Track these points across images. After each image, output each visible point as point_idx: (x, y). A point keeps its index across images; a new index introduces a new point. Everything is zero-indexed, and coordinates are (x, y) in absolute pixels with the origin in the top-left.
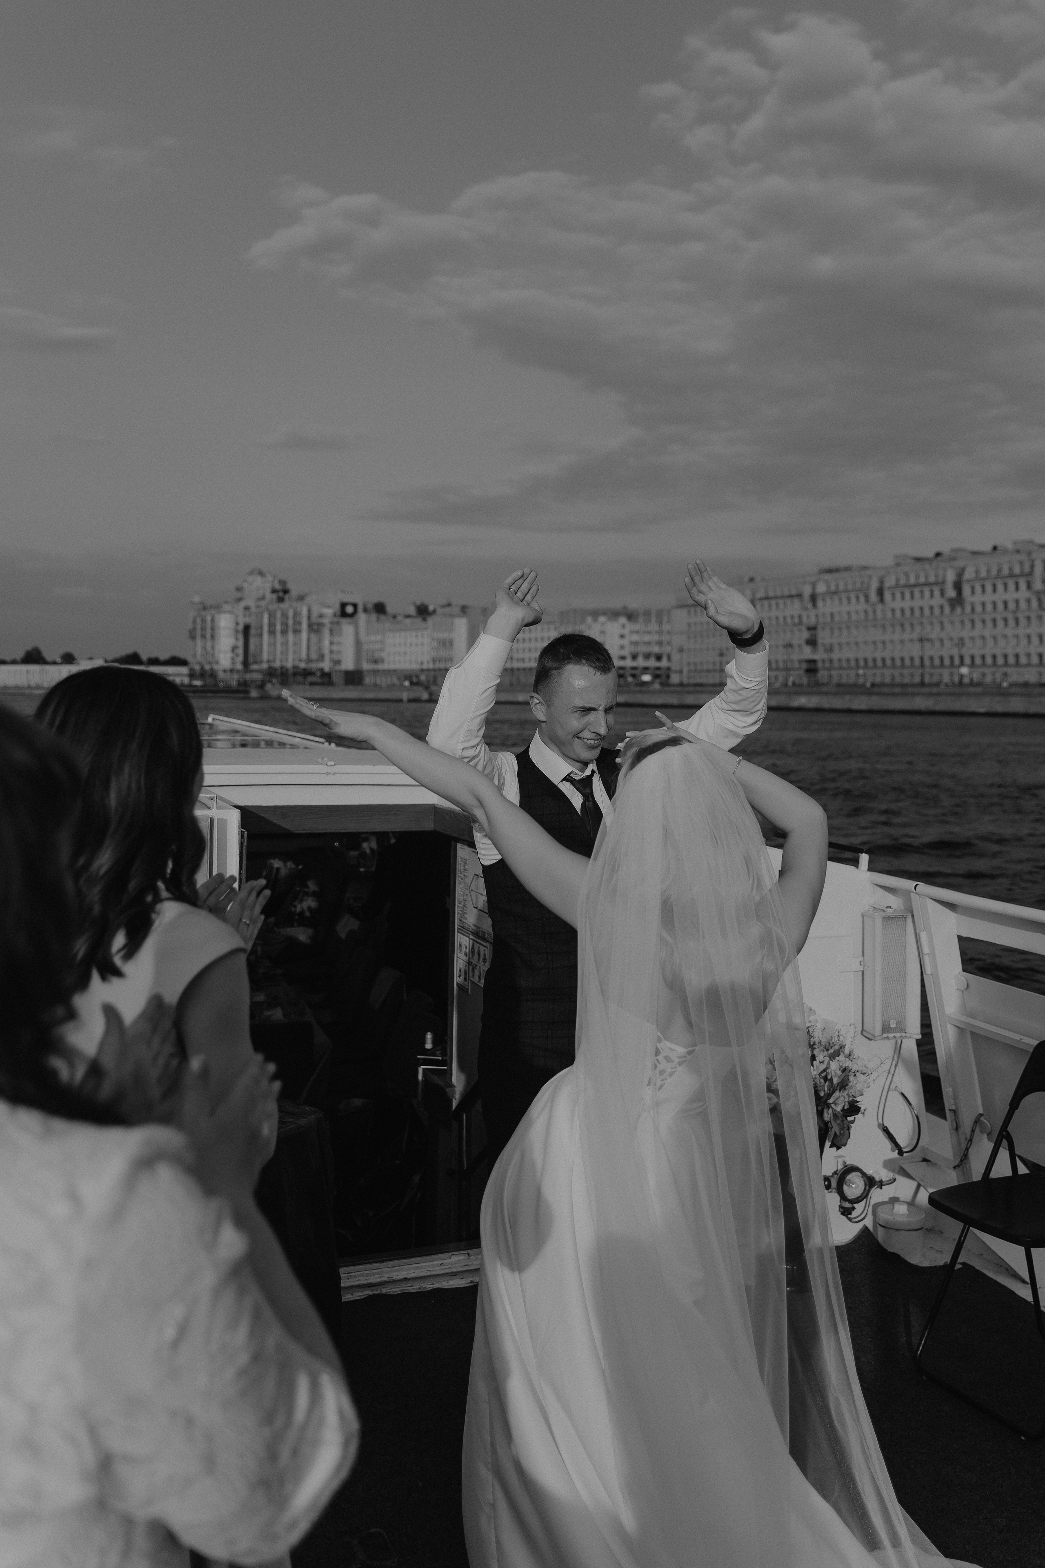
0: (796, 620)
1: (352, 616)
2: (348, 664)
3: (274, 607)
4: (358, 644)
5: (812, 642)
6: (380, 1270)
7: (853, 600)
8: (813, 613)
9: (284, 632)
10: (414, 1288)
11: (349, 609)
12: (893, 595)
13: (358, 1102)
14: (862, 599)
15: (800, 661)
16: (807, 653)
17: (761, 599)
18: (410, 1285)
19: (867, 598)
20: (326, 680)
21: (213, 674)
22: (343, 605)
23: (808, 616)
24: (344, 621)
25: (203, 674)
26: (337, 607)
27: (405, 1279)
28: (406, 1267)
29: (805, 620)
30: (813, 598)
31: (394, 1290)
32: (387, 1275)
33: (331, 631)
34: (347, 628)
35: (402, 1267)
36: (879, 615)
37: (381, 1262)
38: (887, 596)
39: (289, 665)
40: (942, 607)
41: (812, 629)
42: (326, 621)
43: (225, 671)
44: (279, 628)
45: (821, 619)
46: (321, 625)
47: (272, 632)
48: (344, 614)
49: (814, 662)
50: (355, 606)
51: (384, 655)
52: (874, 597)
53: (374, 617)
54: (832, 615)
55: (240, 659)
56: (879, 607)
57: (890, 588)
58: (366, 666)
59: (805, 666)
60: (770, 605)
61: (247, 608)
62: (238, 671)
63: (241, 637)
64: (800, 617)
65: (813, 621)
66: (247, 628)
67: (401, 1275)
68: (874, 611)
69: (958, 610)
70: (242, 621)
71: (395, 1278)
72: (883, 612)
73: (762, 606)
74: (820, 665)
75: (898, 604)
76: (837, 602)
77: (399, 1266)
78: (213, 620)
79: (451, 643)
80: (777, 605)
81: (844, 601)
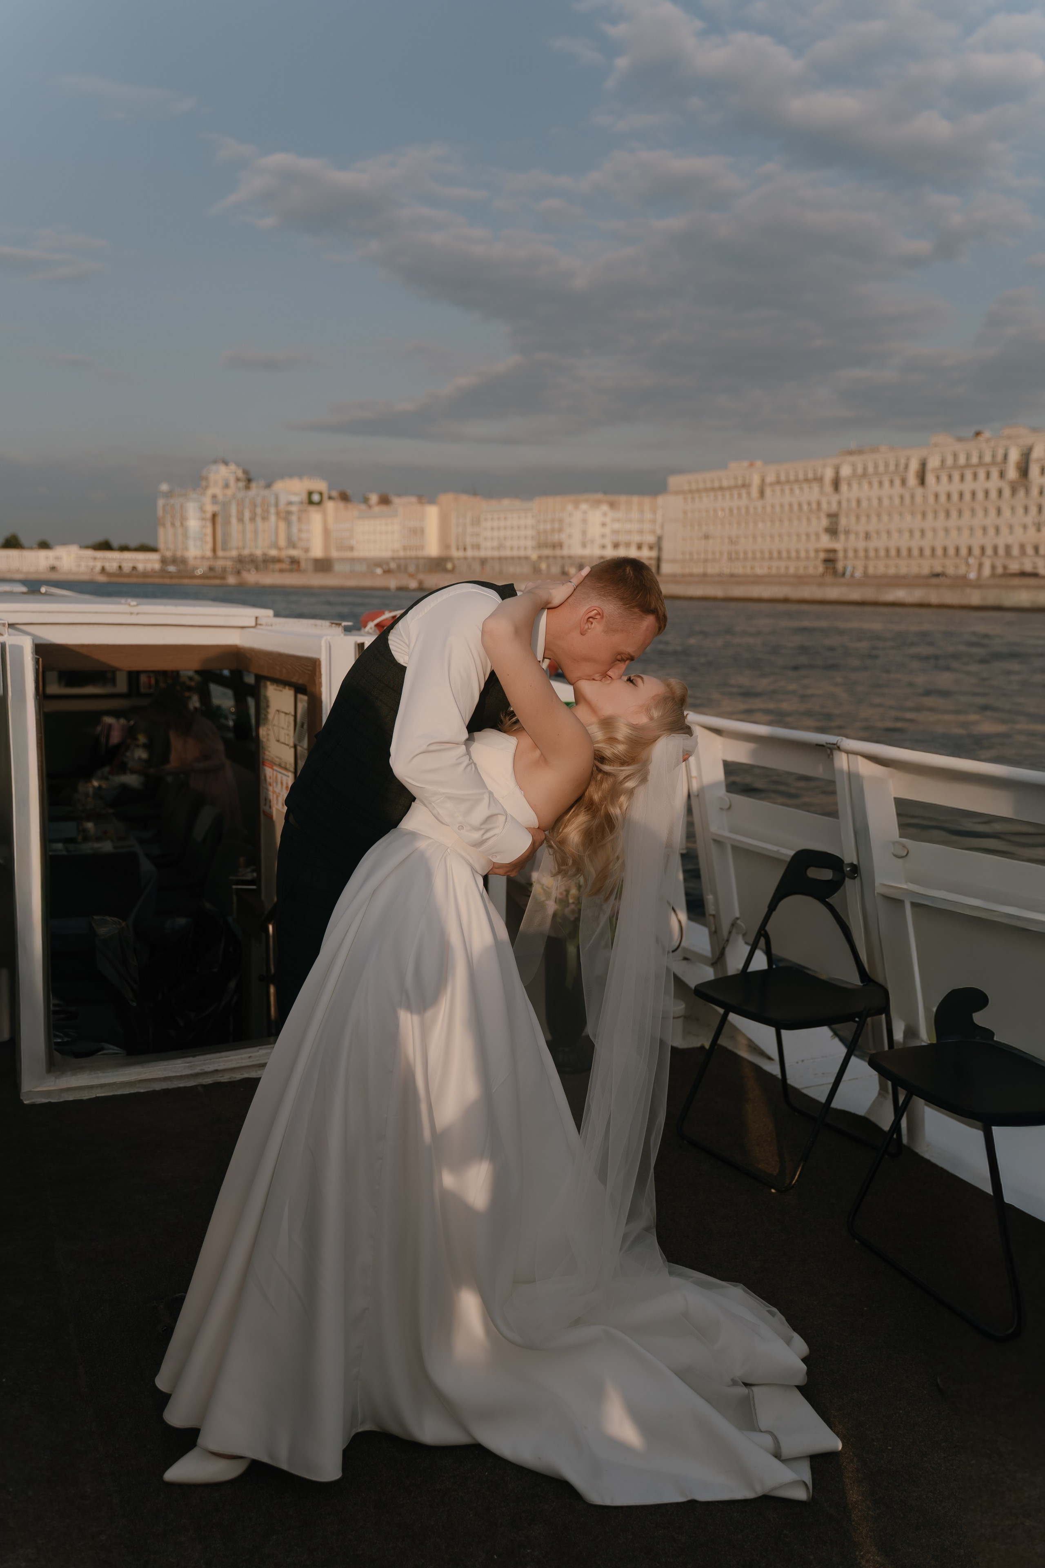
0: (814, 506)
1: (320, 503)
2: (317, 552)
3: (241, 494)
4: (326, 532)
5: (832, 531)
6: (193, 1063)
7: (887, 484)
8: (834, 499)
9: (253, 519)
10: (225, 1078)
11: (316, 498)
12: (938, 478)
13: (181, 921)
14: (897, 482)
15: (817, 551)
16: (825, 541)
17: (772, 484)
18: (221, 1075)
19: (904, 482)
20: (295, 566)
21: (184, 561)
22: (310, 494)
23: (829, 503)
24: (312, 509)
25: (174, 561)
26: (304, 497)
27: (217, 1071)
28: (217, 1060)
29: (824, 506)
30: (836, 484)
31: (206, 1080)
32: (199, 1068)
33: (299, 519)
34: (316, 517)
35: (212, 1060)
36: (919, 499)
37: (194, 1056)
38: (930, 479)
39: (258, 552)
40: (1000, 492)
41: (833, 517)
42: (294, 508)
43: (196, 558)
44: (247, 515)
45: (844, 504)
46: (289, 513)
47: (241, 520)
48: (311, 502)
49: (834, 551)
50: (321, 494)
51: (353, 542)
52: (912, 480)
53: (341, 505)
54: (859, 501)
55: (209, 546)
56: (919, 491)
57: (934, 470)
58: (334, 554)
59: (822, 555)
60: (782, 491)
61: (214, 497)
62: (208, 559)
63: (209, 525)
64: (819, 504)
65: (834, 507)
66: (214, 516)
67: (212, 1068)
68: (913, 497)
69: (1021, 493)
70: (210, 508)
71: (207, 1070)
72: (924, 496)
73: (773, 491)
74: (841, 555)
75: (943, 487)
76: (866, 486)
77: (210, 1059)
78: (182, 507)
79: (422, 531)
80: (792, 490)
81: (876, 485)
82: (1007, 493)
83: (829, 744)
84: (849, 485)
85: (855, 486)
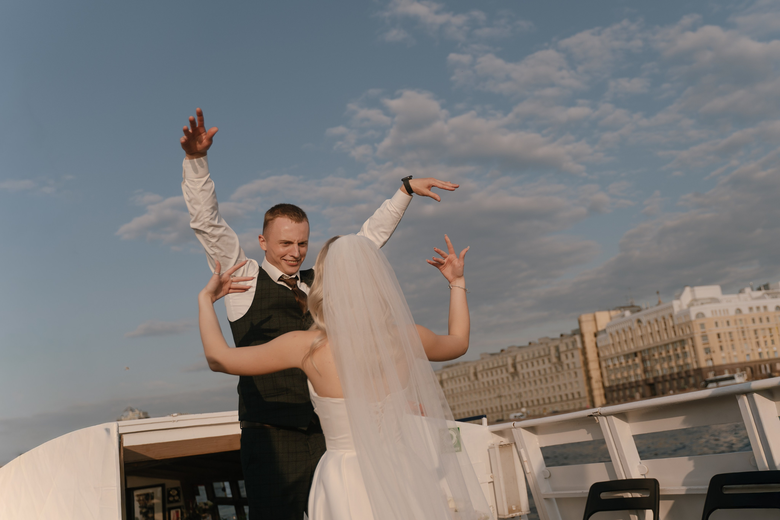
7: (462, 381)
12: (483, 374)
14: (467, 379)
19: (469, 378)
36: (477, 387)
38: (479, 376)
40: (508, 378)
52: (472, 377)
56: (476, 382)
57: (480, 371)
68: (474, 385)
69: (516, 378)
72: (479, 384)
75: (485, 380)
81: (458, 381)
82: (511, 379)
83: (595, 413)
84: (447, 383)
85: (449, 383)
